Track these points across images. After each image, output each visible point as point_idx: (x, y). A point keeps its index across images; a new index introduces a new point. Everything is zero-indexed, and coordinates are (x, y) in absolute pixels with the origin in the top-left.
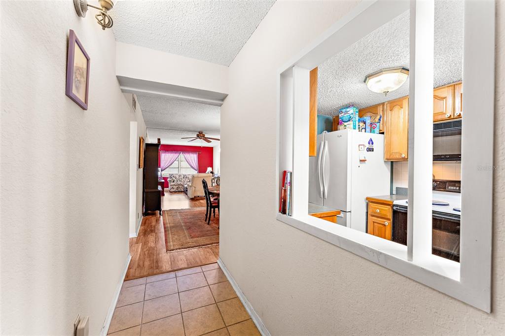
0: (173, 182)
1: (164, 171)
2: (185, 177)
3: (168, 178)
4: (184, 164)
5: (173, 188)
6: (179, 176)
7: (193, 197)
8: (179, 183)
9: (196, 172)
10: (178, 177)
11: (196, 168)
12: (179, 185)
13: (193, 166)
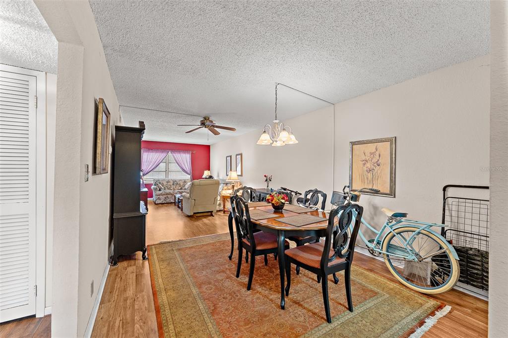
0: (160, 190)
1: (147, 175)
2: (175, 183)
3: (152, 184)
4: (174, 167)
5: (159, 199)
6: (168, 182)
7: (192, 214)
8: (168, 191)
9: (189, 176)
10: (165, 183)
11: (189, 172)
12: (167, 194)
13: (185, 169)
